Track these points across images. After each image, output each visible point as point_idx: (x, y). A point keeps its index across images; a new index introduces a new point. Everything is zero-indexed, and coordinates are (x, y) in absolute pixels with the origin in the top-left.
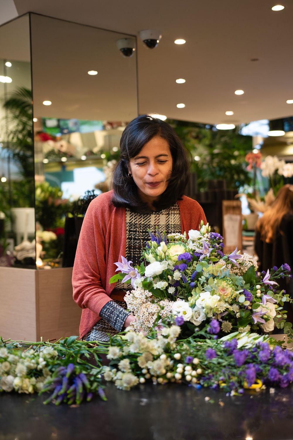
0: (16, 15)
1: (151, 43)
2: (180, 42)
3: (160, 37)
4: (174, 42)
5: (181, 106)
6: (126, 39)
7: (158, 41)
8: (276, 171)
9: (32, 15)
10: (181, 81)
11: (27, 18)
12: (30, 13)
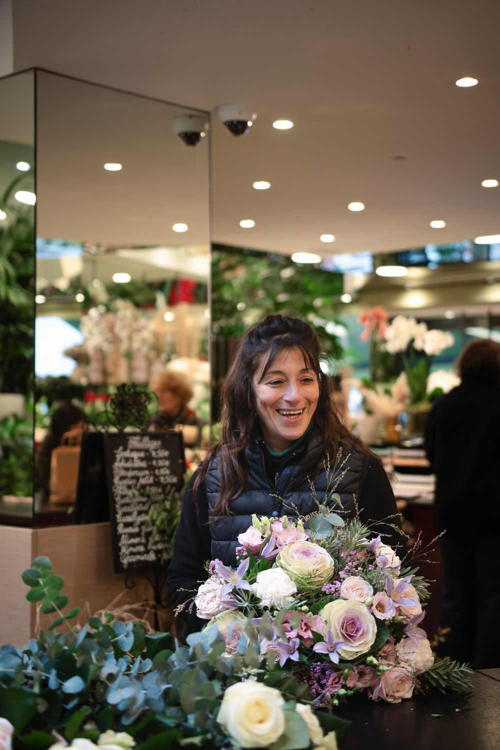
0: (9, 70)
1: (238, 127)
2: (283, 125)
3: (254, 116)
4: (272, 124)
5: (247, 224)
6: (191, 116)
7: (250, 124)
8: (412, 341)
9: (39, 74)
10: (262, 185)
11: (30, 77)
12: (36, 70)
